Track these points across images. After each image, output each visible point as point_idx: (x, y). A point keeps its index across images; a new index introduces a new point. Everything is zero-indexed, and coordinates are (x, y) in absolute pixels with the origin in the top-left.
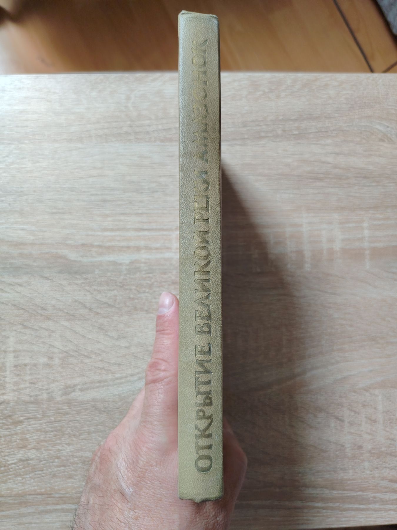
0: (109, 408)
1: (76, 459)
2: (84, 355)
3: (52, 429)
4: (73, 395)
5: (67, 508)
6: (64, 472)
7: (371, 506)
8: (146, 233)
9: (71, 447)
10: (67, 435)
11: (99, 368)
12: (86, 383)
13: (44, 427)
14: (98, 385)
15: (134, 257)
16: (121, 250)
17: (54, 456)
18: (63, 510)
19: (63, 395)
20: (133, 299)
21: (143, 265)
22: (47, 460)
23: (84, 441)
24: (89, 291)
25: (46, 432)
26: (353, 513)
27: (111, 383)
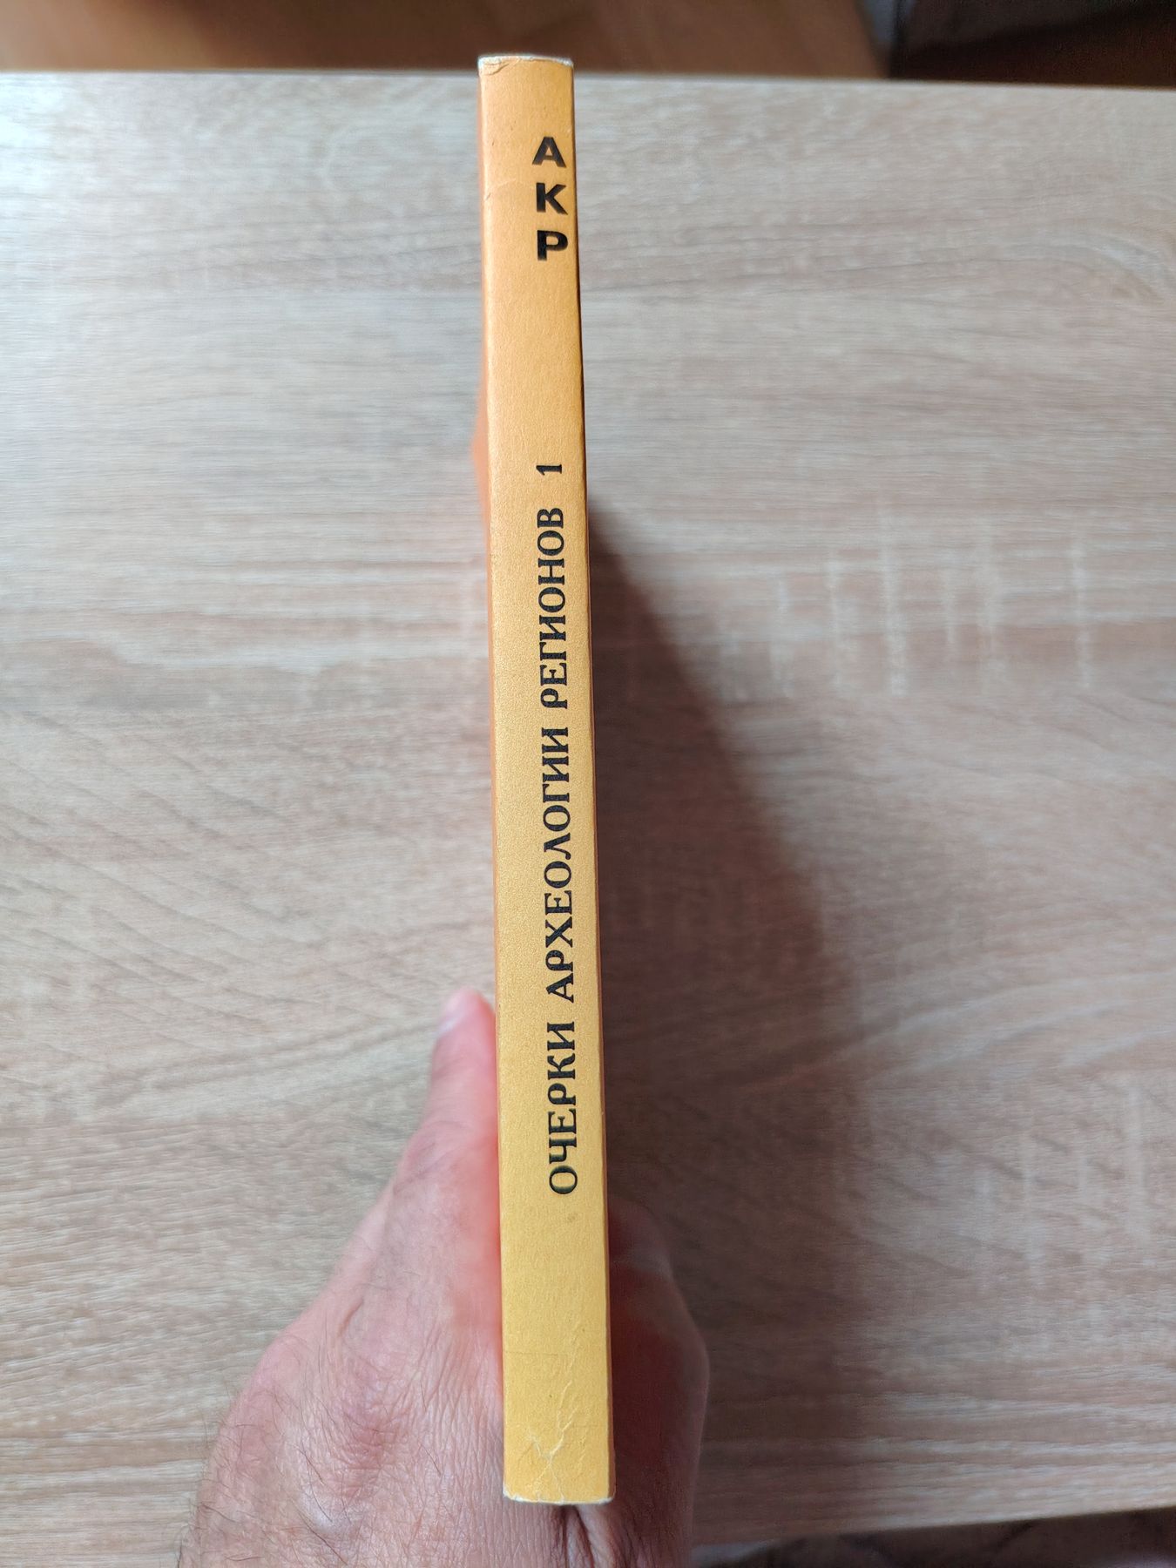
0: (254, 1145)
1: (145, 1317)
2: (170, 972)
3: (65, 1218)
4: (135, 1104)
5: (115, 1479)
6: (106, 1359)
7: (1114, 1448)
8: (375, 576)
9: (127, 1276)
10: (112, 1238)
11: (220, 1012)
12: (176, 1065)
13: (38, 1210)
14: (217, 1069)
15: (338, 651)
16: (292, 629)
17: (71, 1308)
18: (102, 1489)
19: (101, 1103)
20: (335, 789)
21: (364, 679)
22: (47, 1321)
23: (172, 1254)
24: (187, 764)
25: (45, 1229)
26: (1055, 1472)
27: (262, 1062)
